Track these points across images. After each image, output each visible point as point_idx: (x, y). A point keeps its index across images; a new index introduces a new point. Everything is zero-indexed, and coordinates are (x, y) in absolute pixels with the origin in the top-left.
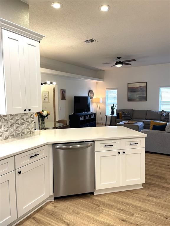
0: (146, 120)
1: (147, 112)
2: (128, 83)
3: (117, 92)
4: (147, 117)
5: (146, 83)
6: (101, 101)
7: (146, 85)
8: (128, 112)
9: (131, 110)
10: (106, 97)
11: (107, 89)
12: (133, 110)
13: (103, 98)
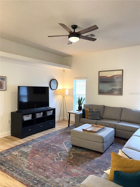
0: (121, 121)
1: (122, 110)
2: (99, 72)
3: (85, 82)
4: (121, 117)
5: (121, 71)
6: (67, 92)
7: (121, 74)
8: (98, 109)
9: (101, 106)
10: (73, 88)
11: (75, 78)
12: (104, 107)
13: (69, 90)
